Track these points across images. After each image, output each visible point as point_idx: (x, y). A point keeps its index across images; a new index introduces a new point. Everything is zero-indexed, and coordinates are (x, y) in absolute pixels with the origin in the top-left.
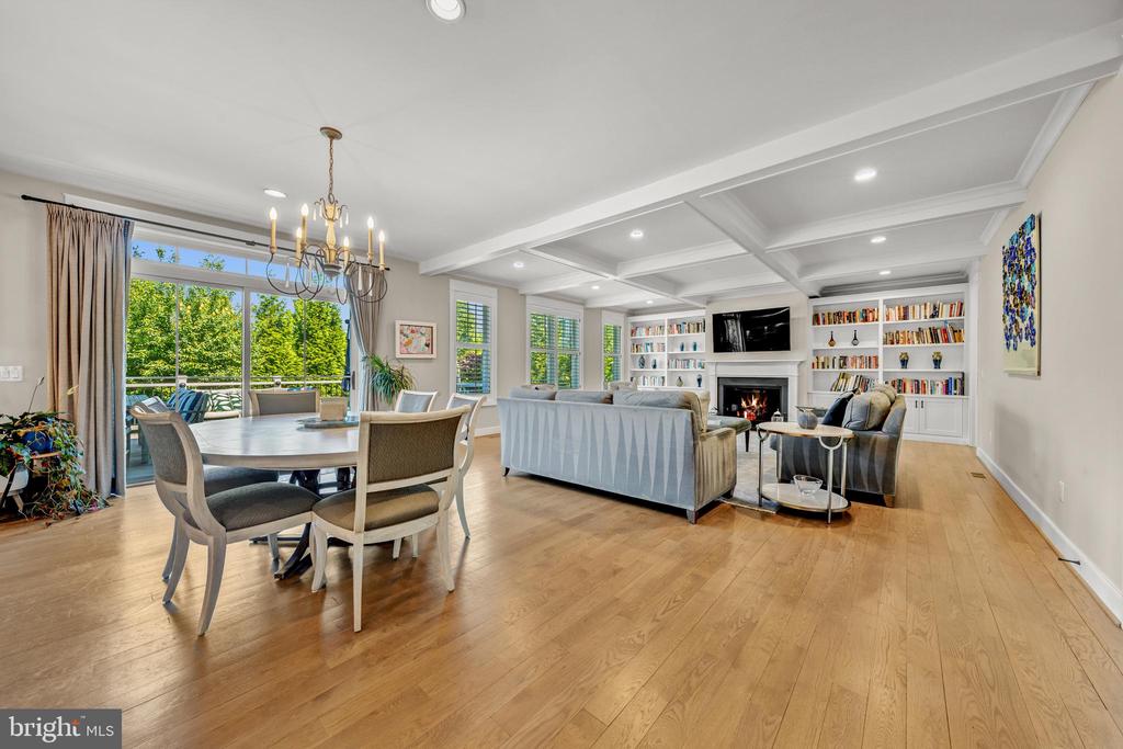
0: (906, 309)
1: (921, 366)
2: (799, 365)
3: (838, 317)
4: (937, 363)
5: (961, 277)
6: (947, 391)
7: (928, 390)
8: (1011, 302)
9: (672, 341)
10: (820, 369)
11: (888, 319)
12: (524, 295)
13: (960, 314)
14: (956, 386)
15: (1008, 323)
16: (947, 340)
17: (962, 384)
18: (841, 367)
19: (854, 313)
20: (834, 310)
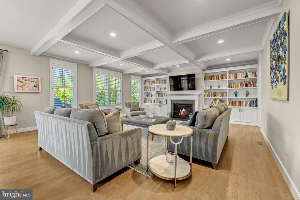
0: (236, 74)
1: (242, 96)
2: (199, 96)
3: (213, 77)
4: (247, 95)
5: (255, 62)
6: (251, 105)
7: (244, 104)
8: (274, 65)
9: (158, 86)
10: (207, 97)
11: (230, 78)
12: (92, 67)
13: (255, 76)
14: (254, 103)
15: (272, 76)
16: (251, 86)
17: (256, 103)
18: (214, 96)
19: (218, 76)
20: (212, 75)
